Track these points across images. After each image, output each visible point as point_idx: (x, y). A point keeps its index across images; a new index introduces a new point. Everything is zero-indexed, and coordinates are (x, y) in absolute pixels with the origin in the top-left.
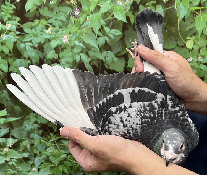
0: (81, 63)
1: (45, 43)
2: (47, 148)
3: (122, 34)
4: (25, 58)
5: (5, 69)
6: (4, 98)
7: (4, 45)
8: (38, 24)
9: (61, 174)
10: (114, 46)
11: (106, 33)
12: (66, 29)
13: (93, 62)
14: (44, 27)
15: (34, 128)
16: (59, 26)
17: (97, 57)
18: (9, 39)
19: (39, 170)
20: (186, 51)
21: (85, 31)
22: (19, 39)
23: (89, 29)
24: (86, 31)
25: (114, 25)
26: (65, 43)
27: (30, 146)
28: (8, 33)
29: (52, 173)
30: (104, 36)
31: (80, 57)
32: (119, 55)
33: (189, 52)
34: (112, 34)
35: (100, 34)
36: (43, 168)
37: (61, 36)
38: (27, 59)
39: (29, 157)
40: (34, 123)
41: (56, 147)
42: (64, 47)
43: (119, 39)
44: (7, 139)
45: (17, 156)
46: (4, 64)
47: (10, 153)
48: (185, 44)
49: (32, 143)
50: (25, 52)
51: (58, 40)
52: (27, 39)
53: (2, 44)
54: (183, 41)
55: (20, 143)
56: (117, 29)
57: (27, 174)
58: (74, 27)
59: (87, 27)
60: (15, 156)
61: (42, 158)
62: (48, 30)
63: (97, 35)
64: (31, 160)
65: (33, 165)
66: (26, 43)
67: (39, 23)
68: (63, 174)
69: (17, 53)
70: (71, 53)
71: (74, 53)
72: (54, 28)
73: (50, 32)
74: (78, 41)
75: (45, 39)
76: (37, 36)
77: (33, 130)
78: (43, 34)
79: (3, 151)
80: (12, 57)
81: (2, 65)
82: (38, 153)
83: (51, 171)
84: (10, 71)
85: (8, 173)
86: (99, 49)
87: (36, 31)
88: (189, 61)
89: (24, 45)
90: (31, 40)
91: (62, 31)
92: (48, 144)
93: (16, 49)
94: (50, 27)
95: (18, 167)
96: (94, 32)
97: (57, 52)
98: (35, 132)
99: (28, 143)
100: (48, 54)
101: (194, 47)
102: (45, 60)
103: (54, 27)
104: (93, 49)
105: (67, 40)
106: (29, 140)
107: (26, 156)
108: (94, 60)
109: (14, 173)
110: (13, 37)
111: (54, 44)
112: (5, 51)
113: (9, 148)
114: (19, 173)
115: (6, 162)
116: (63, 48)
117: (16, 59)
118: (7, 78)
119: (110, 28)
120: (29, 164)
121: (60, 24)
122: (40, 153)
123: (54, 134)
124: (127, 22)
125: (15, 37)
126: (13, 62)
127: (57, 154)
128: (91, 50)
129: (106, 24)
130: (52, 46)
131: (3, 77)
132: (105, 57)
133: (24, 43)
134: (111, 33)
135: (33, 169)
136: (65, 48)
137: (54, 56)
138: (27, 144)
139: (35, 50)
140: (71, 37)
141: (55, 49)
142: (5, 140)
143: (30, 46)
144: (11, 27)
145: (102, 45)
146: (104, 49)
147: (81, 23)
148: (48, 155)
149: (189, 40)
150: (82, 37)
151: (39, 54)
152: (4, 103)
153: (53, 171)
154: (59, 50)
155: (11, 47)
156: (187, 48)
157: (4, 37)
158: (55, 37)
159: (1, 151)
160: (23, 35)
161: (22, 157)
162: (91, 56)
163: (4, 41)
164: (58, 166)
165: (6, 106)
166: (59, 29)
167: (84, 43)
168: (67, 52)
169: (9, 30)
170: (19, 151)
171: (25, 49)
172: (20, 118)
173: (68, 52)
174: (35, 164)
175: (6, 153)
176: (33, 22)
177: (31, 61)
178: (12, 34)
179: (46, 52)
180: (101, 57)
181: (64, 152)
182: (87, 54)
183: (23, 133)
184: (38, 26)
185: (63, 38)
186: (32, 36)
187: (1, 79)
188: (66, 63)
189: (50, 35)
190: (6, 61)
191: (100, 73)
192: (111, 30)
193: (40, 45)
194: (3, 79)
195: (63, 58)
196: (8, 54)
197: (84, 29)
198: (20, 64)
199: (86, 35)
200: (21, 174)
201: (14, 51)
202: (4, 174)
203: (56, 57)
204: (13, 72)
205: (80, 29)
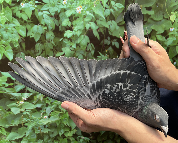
0: (90, 30)
1: (60, 12)
3: (124, 7)
4: (42, 25)
5: (23, 34)
7: (23, 13)
9: (67, 119)
10: (117, 17)
11: (112, 6)
12: (80, 1)
13: (100, 30)
17: (103, 25)
18: (28, 7)
19: (49, 117)
20: (170, 23)
22: (37, 8)
23: (98, 2)
24: (96, 4)
26: (78, 13)
27: (43, 98)
28: (26, 1)
29: (60, 118)
30: (110, 8)
31: (90, 25)
32: (120, 24)
33: (172, 23)
34: (117, 7)
35: (107, 7)
36: (53, 116)
37: (75, 6)
38: (44, 26)
39: (41, 107)
43: (122, 11)
44: (23, 93)
45: (31, 107)
46: (23, 30)
47: (25, 105)
48: (169, 17)
49: (44, 96)
50: (43, 20)
51: (72, 10)
52: (45, 8)
53: (21, 11)
54: (168, 15)
55: (35, 97)
56: (121, 3)
57: (39, 121)
59: (97, 0)
60: (30, 107)
61: (53, 107)
62: (64, 1)
63: (104, 7)
64: (43, 109)
65: (45, 113)
66: (44, 12)
68: (69, 119)
69: (35, 20)
70: (82, 22)
71: (86, 21)
73: (66, 3)
74: (89, 11)
75: (61, 9)
76: (55, 6)
78: (59, 5)
79: (19, 104)
80: (30, 24)
81: (20, 30)
82: (49, 103)
83: (59, 117)
84: (27, 36)
85: (22, 121)
86: (105, 19)
87: (53, 1)
88: (171, 30)
89: (42, 14)
90: (49, 9)
91: (77, 2)
93: (34, 16)
95: (31, 116)
96: (102, 5)
97: (71, 20)
99: (42, 96)
100: (63, 22)
101: (175, 20)
102: (60, 27)
104: (100, 19)
105: (80, 10)
107: (39, 107)
108: (101, 28)
109: (28, 121)
110: (32, 6)
111: (68, 13)
112: (23, 18)
113: (24, 101)
114: (32, 121)
115: (21, 112)
116: (76, 17)
117: (34, 25)
118: (25, 42)
119: (115, 2)
120: (41, 113)
122: (51, 103)
125: (33, 5)
126: (30, 28)
130: (67, 15)
131: (21, 41)
132: (109, 26)
133: (42, 11)
134: (115, 6)
135: (45, 117)
136: (78, 17)
138: (40, 97)
139: (52, 18)
140: (84, 8)
141: (69, 18)
142: (21, 94)
143: (47, 14)
145: (108, 16)
146: (109, 19)
148: (58, 104)
149: (173, 14)
150: (93, 9)
151: (55, 22)
153: (61, 117)
154: (73, 18)
155: (30, 15)
156: (170, 21)
157: (23, 5)
158: (70, 8)
159: (17, 104)
160: (41, 4)
161: (35, 108)
162: (98, 25)
163: (23, 8)
164: (66, 113)
166: (74, 0)
167: (94, 14)
168: (79, 21)
170: (33, 103)
171: (42, 17)
173: (80, 21)
174: (47, 112)
175: (21, 105)
177: (48, 28)
178: (31, 3)
179: (61, 20)
180: (107, 26)
182: (95, 22)
185: (77, 9)
186: (49, 5)
187: (19, 42)
188: (78, 30)
189: (65, 6)
190: (24, 27)
191: (104, 38)
192: (116, 3)
193: (56, 14)
194: (21, 43)
195: (75, 25)
196: (26, 20)
197: (95, 2)
198: (37, 30)
199: (96, 7)
200: (34, 122)
201: (32, 18)
202: (19, 122)
203: (69, 25)
204: (31, 37)
205: (91, 2)
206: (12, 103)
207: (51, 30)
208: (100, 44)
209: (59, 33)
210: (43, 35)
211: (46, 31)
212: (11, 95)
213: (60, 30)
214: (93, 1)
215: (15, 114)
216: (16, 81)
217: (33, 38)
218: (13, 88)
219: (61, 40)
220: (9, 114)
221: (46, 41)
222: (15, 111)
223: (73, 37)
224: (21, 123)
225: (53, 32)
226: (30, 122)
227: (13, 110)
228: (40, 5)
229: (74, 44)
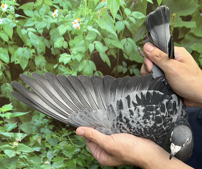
0: (96, 52)
1: (51, 29)
2: (59, 143)
4: (28, 47)
5: (6, 59)
6: (8, 91)
7: (2, 31)
8: (41, 5)
9: (75, 167)
10: (136, 32)
11: (126, 16)
12: (76, 12)
13: (110, 52)
14: (49, 8)
15: (45, 123)
16: (68, 7)
17: (114, 45)
18: (7, 23)
19: (52, 163)
21: (100, 13)
22: (19, 23)
23: (105, 12)
25: (136, 7)
26: (75, 28)
27: (41, 141)
28: (5, 15)
29: (65, 166)
30: (124, 20)
31: (95, 45)
32: (141, 43)
34: (134, 17)
35: (119, 17)
36: (56, 162)
37: (70, 19)
38: (30, 48)
39: (40, 151)
40: (43, 118)
41: (69, 141)
42: (75, 33)
43: (142, 24)
44: (16, 133)
45: (28, 150)
46: (4, 54)
49: (43, 138)
50: (28, 40)
51: (66, 25)
52: (29, 23)
55: (30, 138)
56: (140, 12)
57: (40, 167)
58: (86, 9)
59: (102, 9)
60: (26, 150)
61: (55, 152)
62: (54, 12)
63: (114, 19)
64: (43, 153)
65: (45, 159)
66: (28, 29)
67: (43, 3)
69: (18, 41)
70: (83, 41)
71: (87, 40)
72: (61, 10)
73: (57, 15)
74: (92, 26)
75: (52, 24)
76: (41, 20)
77: (43, 125)
78: (48, 18)
79: (13, 145)
80: (12, 46)
81: (2, 55)
82: (50, 147)
83: (65, 164)
84: (11, 62)
85: (19, 165)
86: (117, 36)
87: (39, 14)
89: (26, 31)
90: (35, 25)
91: (72, 13)
92: (60, 139)
93: (17, 35)
94: (56, 9)
95: (30, 160)
96: (111, 15)
97: (67, 39)
98: (46, 127)
99: (39, 138)
100: (55, 42)
102: (52, 49)
103: (62, 8)
104: (110, 36)
105: (78, 25)
106: (40, 135)
107: (38, 150)
108: (111, 49)
109: (26, 165)
111: (62, 30)
112: (3, 38)
113: (18, 142)
114: (32, 166)
115: (17, 155)
116: (73, 34)
117: (18, 48)
118: (9, 70)
119: (131, 10)
120: (41, 158)
121: (68, 5)
122: (52, 147)
123: (66, 129)
124: (153, 3)
125: (13, 20)
126: (14, 52)
127: (70, 148)
128: (107, 37)
129: (126, 5)
130: (60, 33)
131: (4, 68)
132: (124, 46)
134: (132, 16)
135: (46, 162)
136: (76, 35)
137: (63, 44)
138: (38, 139)
139: (40, 37)
140: (84, 21)
141: (64, 36)
142: (13, 134)
143: (33, 32)
144: (8, 8)
145: (121, 31)
146: (123, 36)
147: (95, 4)
148: (61, 149)
150: (97, 21)
151: (45, 42)
152: (9, 96)
153: (67, 164)
154: (69, 37)
155: (11, 33)
157: (1, 21)
158: (63, 22)
159: (10, 145)
160: (24, 18)
161: (33, 151)
162: (107, 45)
164: (72, 160)
165: (11, 100)
166: (68, 11)
167: (99, 29)
168: (78, 40)
169: (6, 13)
170: (30, 145)
171: (27, 36)
172: (28, 113)
173: (80, 40)
174: (48, 157)
175: (16, 147)
176: (35, 3)
177: (36, 51)
178: (10, 18)
179: (53, 40)
180: (120, 46)
181: (78, 146)
182: (103, 42)
183: (32, 128)
184: (41, 7)
185: (73, 23)
186: (35, 20)
187: (3, 70)
188: (78, 53)
189: (57, 19)
190: (6, 50)
191: (118, 64)
192: (132, 12)
193: (45, 31)
194: (4, 71)
195: (73, 46)
196: (8, 41)
197: (99, 12)
198: (23, 54)
199: (101, 19)
200: (33, 167)
201: (15, 39)
202: (16, 167)
203: (65, 46)
204: (16, 63)
205: (94, 11)
206: (4, 145)
207: (41, 53)
208: (112, 73)
209: (52, 57)
210: (31, 61)
211: (34, 55)
212: (2, 135)
213: (52, 54)
214: (97, 10)
215: (10, 157)
216: (6, 118)
217: (19, 65)
218: (4, 127)
219: (55, 66)
220: (3, 157)
221: (36, 68)
222: (10, 153)
223: (72, 62)
224: (19, 167)
225: (44, 56)
226: (28, 167)
227: (7, 152)
228: (22, 19)
229: (74, 72)
